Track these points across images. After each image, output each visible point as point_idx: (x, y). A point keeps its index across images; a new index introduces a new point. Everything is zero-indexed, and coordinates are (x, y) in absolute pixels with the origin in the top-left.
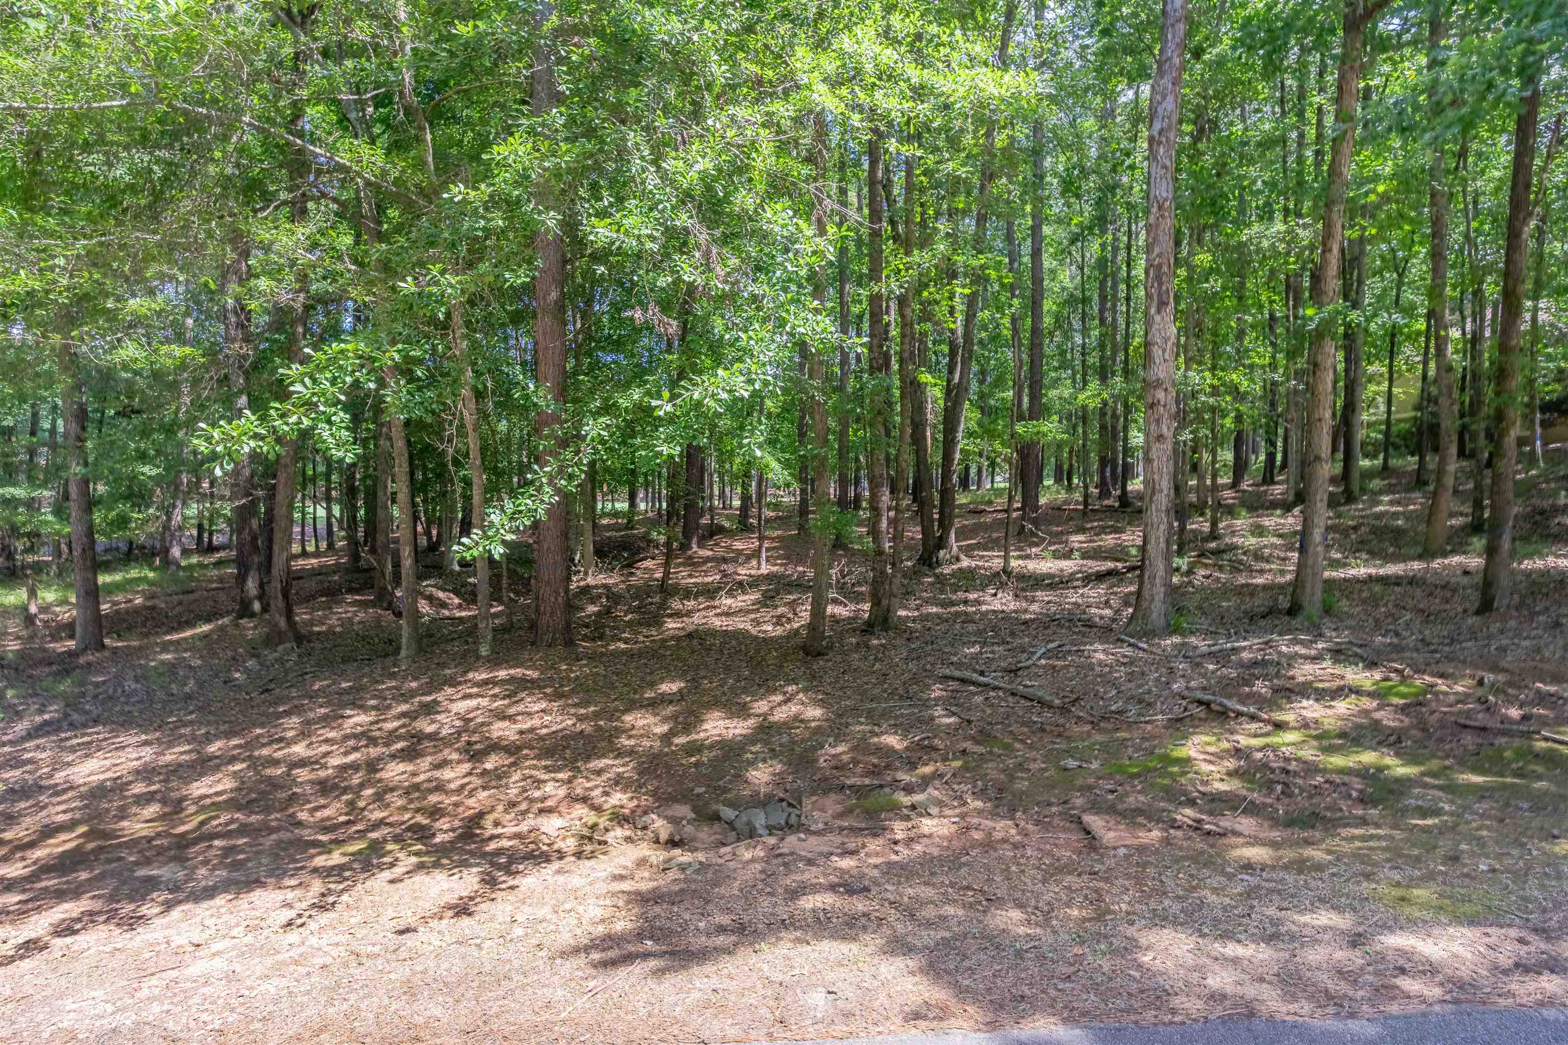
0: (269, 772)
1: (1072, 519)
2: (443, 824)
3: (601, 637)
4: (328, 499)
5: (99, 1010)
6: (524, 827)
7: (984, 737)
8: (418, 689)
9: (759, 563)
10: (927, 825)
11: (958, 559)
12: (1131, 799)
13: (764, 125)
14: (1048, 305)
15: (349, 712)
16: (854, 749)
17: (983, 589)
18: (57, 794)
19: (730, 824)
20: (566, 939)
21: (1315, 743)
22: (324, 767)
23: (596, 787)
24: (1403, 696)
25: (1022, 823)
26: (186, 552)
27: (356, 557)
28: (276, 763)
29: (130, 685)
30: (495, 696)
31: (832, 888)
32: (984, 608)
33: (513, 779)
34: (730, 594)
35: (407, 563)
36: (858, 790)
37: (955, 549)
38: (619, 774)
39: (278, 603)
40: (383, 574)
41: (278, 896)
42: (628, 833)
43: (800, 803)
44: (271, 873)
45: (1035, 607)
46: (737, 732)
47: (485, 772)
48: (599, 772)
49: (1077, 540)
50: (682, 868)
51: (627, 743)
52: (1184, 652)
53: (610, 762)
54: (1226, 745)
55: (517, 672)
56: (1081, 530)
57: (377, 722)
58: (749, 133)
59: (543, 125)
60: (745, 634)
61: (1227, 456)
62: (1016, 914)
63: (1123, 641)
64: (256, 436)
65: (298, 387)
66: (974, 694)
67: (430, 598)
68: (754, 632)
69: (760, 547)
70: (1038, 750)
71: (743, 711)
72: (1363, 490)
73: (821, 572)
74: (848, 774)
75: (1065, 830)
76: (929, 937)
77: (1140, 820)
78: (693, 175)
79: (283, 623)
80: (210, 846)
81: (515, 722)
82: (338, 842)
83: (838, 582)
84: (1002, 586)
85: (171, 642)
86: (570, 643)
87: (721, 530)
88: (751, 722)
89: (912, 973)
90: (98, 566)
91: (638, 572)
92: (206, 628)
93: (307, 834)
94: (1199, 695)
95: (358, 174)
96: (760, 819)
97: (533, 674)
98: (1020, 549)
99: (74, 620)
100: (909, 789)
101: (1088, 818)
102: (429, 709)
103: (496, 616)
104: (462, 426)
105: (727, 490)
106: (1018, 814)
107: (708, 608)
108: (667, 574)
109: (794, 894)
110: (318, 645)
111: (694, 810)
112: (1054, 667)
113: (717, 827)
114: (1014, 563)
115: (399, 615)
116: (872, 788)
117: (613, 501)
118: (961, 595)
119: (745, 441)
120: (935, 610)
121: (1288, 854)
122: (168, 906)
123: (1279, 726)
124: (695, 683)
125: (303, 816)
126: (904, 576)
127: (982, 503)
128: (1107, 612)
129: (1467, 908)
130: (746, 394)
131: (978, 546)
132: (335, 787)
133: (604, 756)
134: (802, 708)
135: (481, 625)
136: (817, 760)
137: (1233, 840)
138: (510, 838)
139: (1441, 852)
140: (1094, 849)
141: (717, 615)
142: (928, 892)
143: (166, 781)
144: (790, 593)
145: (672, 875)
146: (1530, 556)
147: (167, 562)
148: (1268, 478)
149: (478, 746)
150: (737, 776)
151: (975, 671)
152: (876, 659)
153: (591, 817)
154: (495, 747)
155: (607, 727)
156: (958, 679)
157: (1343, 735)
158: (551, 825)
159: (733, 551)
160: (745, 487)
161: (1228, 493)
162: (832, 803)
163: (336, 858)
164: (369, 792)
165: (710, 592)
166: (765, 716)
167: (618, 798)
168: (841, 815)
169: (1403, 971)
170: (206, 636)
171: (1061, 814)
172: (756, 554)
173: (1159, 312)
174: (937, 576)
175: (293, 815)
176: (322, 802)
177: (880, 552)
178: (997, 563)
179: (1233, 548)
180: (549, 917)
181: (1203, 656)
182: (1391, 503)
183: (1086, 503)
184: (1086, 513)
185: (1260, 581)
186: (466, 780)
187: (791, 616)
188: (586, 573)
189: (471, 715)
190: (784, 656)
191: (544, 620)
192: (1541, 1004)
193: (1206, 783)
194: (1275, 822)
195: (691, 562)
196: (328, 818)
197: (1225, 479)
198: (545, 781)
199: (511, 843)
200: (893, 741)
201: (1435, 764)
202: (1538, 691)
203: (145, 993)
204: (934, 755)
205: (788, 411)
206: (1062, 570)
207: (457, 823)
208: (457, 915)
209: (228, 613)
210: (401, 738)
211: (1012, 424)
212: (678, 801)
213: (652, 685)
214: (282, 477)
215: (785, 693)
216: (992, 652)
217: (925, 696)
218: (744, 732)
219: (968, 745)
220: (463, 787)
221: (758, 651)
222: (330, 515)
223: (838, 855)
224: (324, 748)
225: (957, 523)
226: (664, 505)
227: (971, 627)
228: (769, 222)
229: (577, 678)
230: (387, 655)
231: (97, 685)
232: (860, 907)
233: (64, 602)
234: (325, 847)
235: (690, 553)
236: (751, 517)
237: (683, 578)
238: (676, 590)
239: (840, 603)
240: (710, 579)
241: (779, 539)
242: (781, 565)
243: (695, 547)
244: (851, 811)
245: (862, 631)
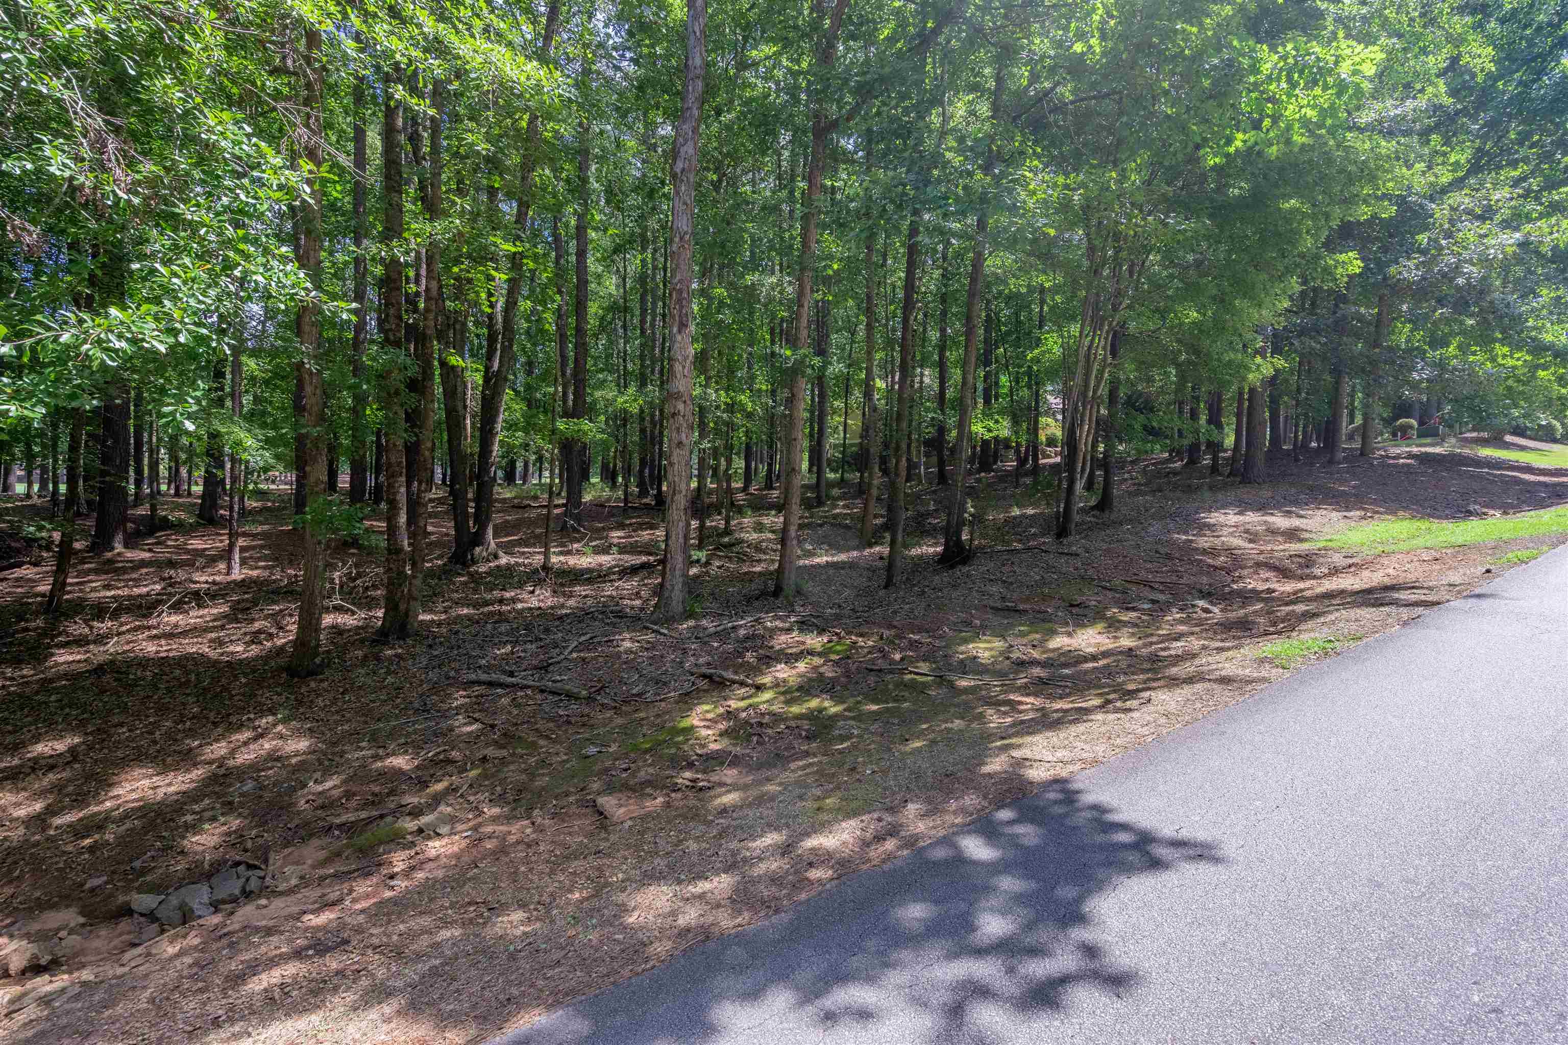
1: (613, 516)
7: (508, 738)
9: (229, 568)
10: (435, 847)
11: (496, 557)
12: (643, 773)
14: (593, 308)
17: (520, 585)
19: (149, 914)
21: (782, 698)
24: (838, 653)
25: (539, 820)
31: (298, 954)
32: (519, 606)
34: (177, 607)
36: (349, 828)
37: (493, 544)
43: (266, 861)
45: (572, 602)
46: (172, 789)
49: (616, 535)
50: (46, 1001)
52: (698, 635)
54: (721, 710)
56: (621, 526)
60: (198, 660)
61: (739, 463)
62: (518, 916)
63: (647, 628)
66: (501, 697)
68: (213, 654)
69: (231, 546)
70: (561, 743)
71: (188, 759)
72: (828, 497)
73: (312, 575)
74: (338, 811)
75: (580, 816)
76: (412, 973)
77: (649, 790)
83: (342, 586)
84: (540, 582)
87: (165, 524)
88: (198, 773)
89: (388, 1020)
94: (704, 670)
96: (200, 897)
98: (563, 545)
100: (416, 813)
101: (601, 800)
105: (184, 472)
106: (536, 812)
107: (136, 629)
108: (59, 586)
109: (237, 979)
111: (84, 911)
112: (584, 659)
113: (125, 925)
114: (554, 559)
116: (370, 821)
118: (496, 594)
119: (166, 409)
120: (465, 611)
121: (754, 793)
123: (759, 688)
124: (102, 735)
126: (430, 577)
127: (527, 498)
128: (638, 603)
129: (854, 805)
131: (519, 543)
134: (280, 743)
136: (294, 804)
137: (720, 790)
139: (847, 767)
140: (604, 828)
141: (151, 638)
142: (426, 921)
144: (274, 602)
145: (25, 1015)
146: (914, 546)
148: (769, 486)
150: (167, 848)
151: (504, 672)
152: (388, 673)
156: (484, 683)
157: (800, 688)
159: (188, 552)
161: (740, 496)
162: (313, 851)
165: (144, 608)
166: (221, 761)
168: (323, 863)
169: (811, 865)
171: (577, 801)
172: (226, 555)
173: (680, 332)
174: (471, 575)
177: (398, 550)
178: (538, 560)
179: (740, 541)
181: (710, 635)
182: (845, 507)
183: (626, 500)
184: (627, 509)
185: (758, 569)
187: (273, 630)
190: (259, 683)
192: (884, 861)
193: (703, 746)
194: (751, 769)
195: (111, 568)
197: (737, 485)
200: (401, 762)
201: (852, 700)
202: (910, 640)
204: (450, 768)
206: (601, 565)
211: (553, 420)
212: (52, 907)
213: (17, 747)
215: (255, 728)
216: (524, 651)
217: (445, 706)
218: (184, 787)
219: (490, 752)
221: (217, 679)
223: (313, 912)
225: (497, 518)
226: (63, 488)
227: (504, 627)
228: (210, 131)
232: (334, 965)
235: (109, 555)
236: (222, 508)
237: (94, 590)
238: (78, 608)
239: (347, 611)
240: (144, 590)
241: (264, 535)
242: (265, 568)
243: (119, 548)
244: (338, 854)
245: (374, 641)
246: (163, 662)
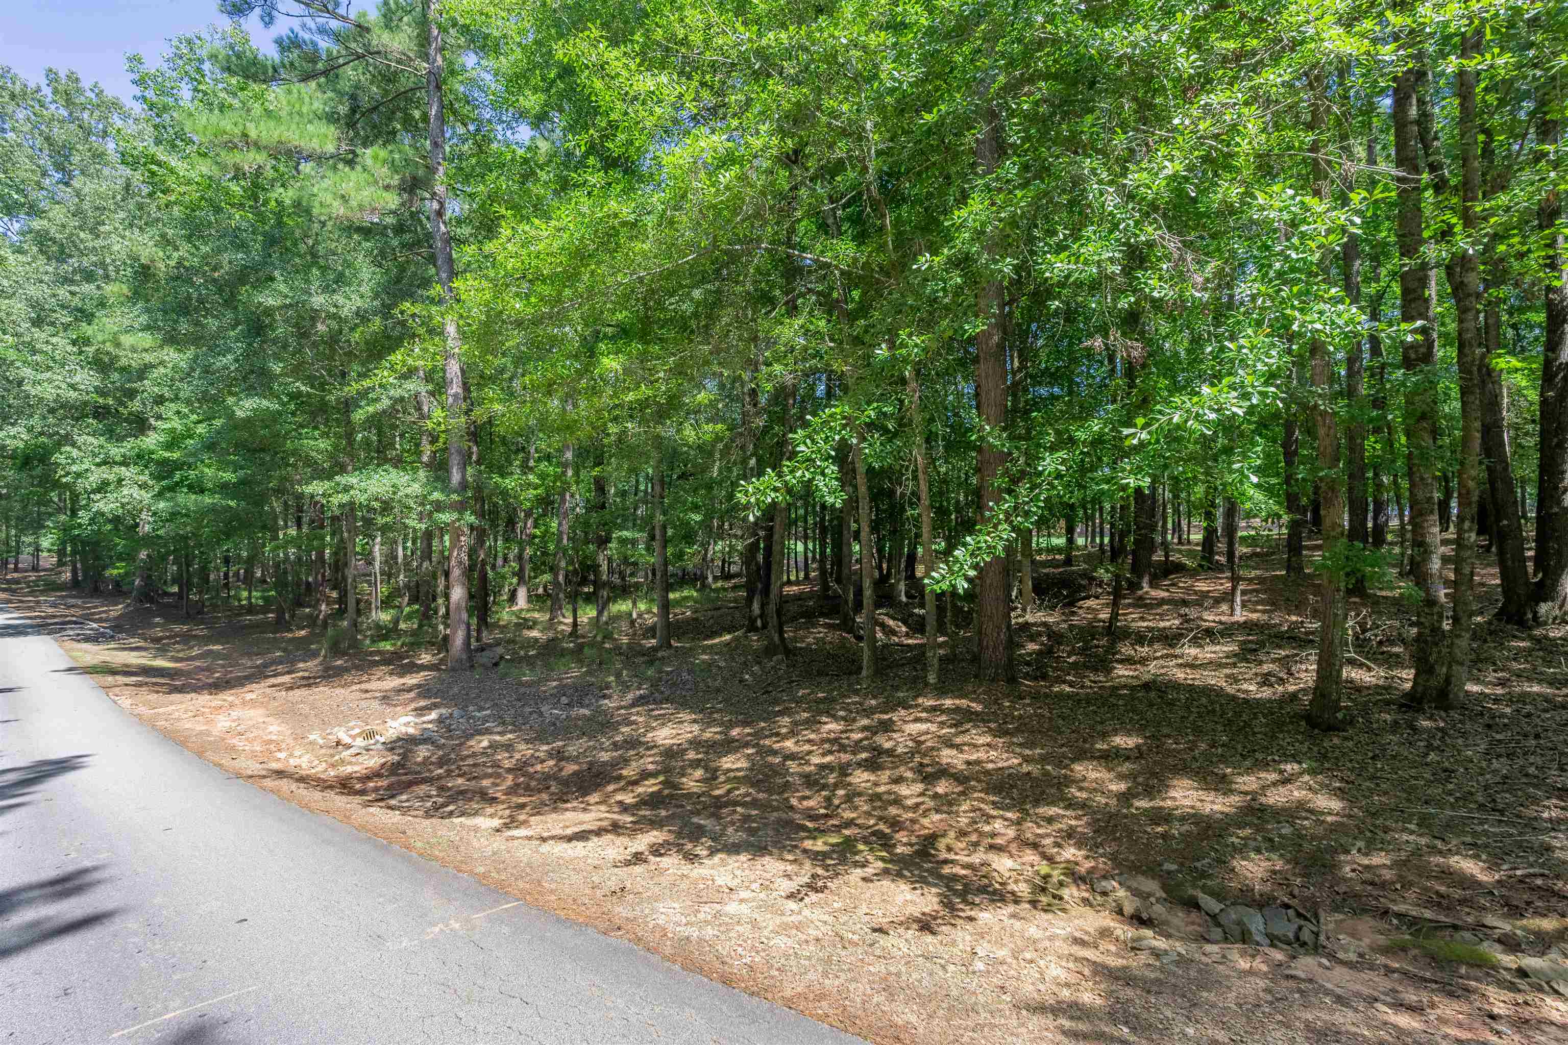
0: (770, 759)
2: (902, 837)
3: (1044, 677)
4: (806, 538)
5: (678, 918)
6: (976, 859)
8: (876, 707)
9: (1232, 609)
10: (1554, 1007)
13: (1247, 104)
15: (824, 719)
16: (1396, 864)
18: (648, 749)
19: (1214, 917)
20: (1028, 990)
22: (808, 763)
23: (1048, 835)
26: (716, 578)
27: (825, 587)
28: (775, 753)
29: (685, 676)
30: (942, 723)
33: (963, 808)
34: (1195, 642)
35: (868, 593)
36: (1413, 923)
38: (1071, 827)
39: (773, 621)
40: (846, 602)
41: (781, 866)
42: (1086, 895)
43: (1316, 917)
44: (775, 844)
46: (1216, 807)
47: (936, 796)
48: (1050, 820)
50: (1156, 953)
51: (1078, 794)
53: (1061, 812)
55: (963, 703)
57: (846, 731)
58: (1228, 117)
59: (998, 179)
60: (1219, 692)
64: (776, 490)
65: (802, 448)
67: (883, 625)
68: (1230, 690)
69: (1234, 589)
71: (1222, 785)
73: (1331, 623)
74: (1393, 896)
78: (1160, 183)
79: (776, 638)
80: (735, 812)
81: (962, 752)
82: (823, 832)
83: (1356, 636)
85: (709, 647)
86: (1012, 680)
87: (1179, 568)
88: (1235, 799)
90: (669, 588)
91: (1081, 612)
92: (728, 637)
93: (797, 818)
95: (836, 267)
96: (1256, 923)
97: (977, 707)
99: (655, 624)
100: (1510, 944)
102: (887, 727)
103: (940, 646)
104: (915, 471)
105: (1184, 522)
107: (1166, 656)
108: (1114, 616)
110: (800, 659)
111: (1164, 887)
113: (1194, 915)
115: (860, 638)
116: (1439, 927)
117: (1049, 536)
120: (1536, 689)
122: (712, 852)
124: (1156, 740)
125: (794, 802)
126: (1474, 638)
130: (1240, 412)
132: (816, 782)
133: (1052, 803)
134: (1309, 794)
135: (929, 654)
136: (1340, 868)
138: (964, 867)
141: (1180, 666)
143: (706, 753)
144: (1280, 647)
145: (1144, 958)
147: (704, 586)
149: (929, 769)
150: (1221, 862)
152: (1430, 747)
153: (1044, 868)
154: (944, 772)
155: (1054, 774)
158: (1003, 864)
159: (1196, 592)
160: (1209, 516)
162: (1370, 930)
163: (819, 845)
164: (841, 792)
165: (1170, 639)
166: (1254, 793)
167: (1070, 853)
168: (1386, 951)
170: (728, 644)
172: (1228, 598)
174: (1536, 640)
175: (787, 799)
176: (808, 793)
177: (1431, 602)
180: (1009, 960)
186: (920, 800)
187: (1283, 675)
188: (1024, 610)
189: (923, 738)
190: (1280, 725)
191: (986, 656)
195: (1140, 603)
196: (811, 809)
198: (994, 817)
199: (964, 872)
200: (1472, 867)
203: (701, 916)
204: (1556, 903)
205: (1266, 427)
207: (914, 840)
208: (921, 929)
209: (742, 627)
210: (864, 749)
212: (1144, 873)
213: (1104, 735)
214: (778, 520)
215: (1281, 772)
217: (1530, 813)
218: (1226, 810)
220: (917, 805)
221: (1238, 714)
222: (806, 548)
223: (1387, 1005)
224: (807, 747)
226: (1106, 540)
229: (1021, 717)
230: (850, 673)
231: (668, 673)
233: (649, 611)
234: (813, 834)
235: (1140, 593)
236: (1218, 554)
237: (1133, 620)
238: (1125, 634)
239: (1361, 665)
240: (1168, 624)
241: (1261, 580)
242: (1264, 612)
243: (1146, 587)
244: (1404, 949)
245: (1402, 706)
246: (1191, 689)
